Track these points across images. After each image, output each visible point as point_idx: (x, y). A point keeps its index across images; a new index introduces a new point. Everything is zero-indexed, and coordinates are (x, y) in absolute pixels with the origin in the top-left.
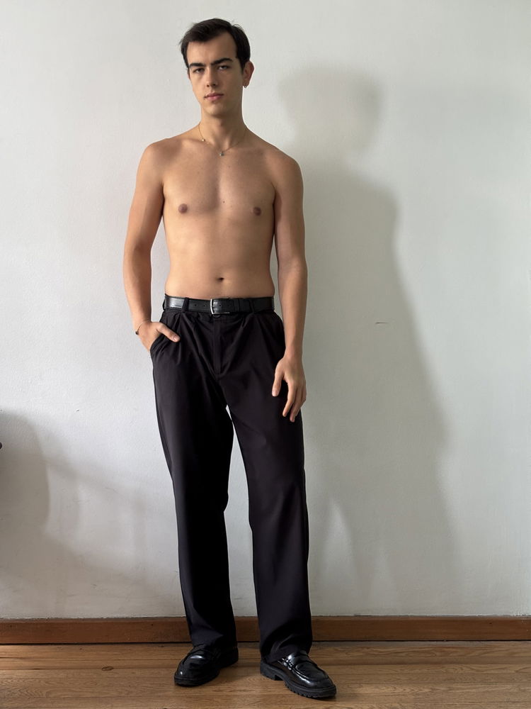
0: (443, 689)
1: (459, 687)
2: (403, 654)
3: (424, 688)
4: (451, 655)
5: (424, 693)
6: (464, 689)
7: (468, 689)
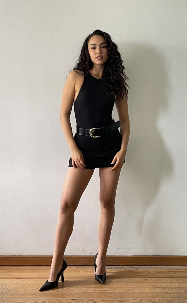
3: (181, 290)
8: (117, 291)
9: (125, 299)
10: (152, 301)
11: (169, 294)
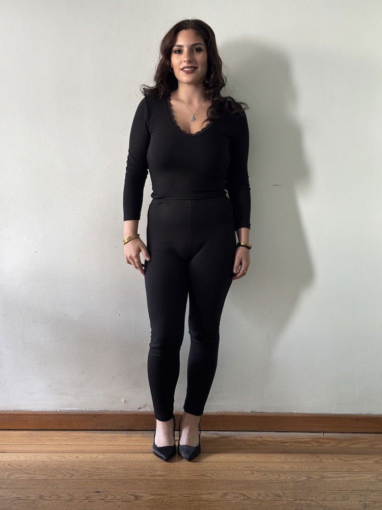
0: (316, 477)
1: (330, 475)
2: (287, 444)
3: (302, 476)
4: (325, 445)
5: (302, 481)
6: (333, 478)
7: (336, 478)
8: (181, 477)
9: (195, 491)
10: (245, 495)
11: (278, 482)
